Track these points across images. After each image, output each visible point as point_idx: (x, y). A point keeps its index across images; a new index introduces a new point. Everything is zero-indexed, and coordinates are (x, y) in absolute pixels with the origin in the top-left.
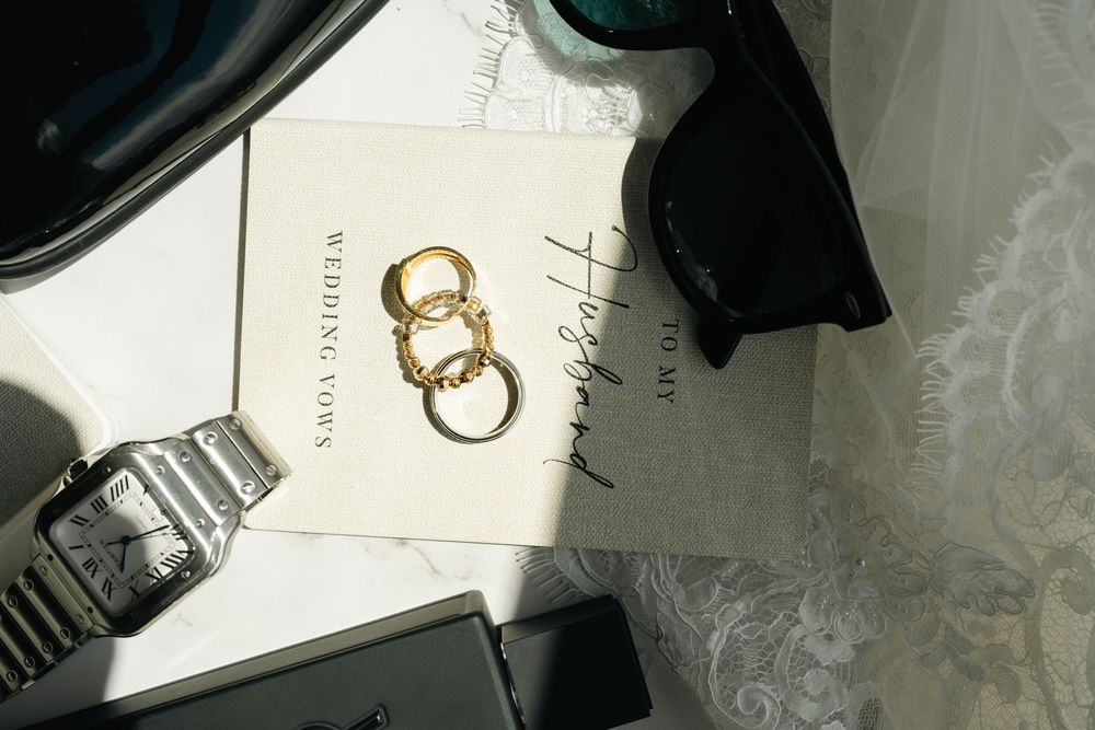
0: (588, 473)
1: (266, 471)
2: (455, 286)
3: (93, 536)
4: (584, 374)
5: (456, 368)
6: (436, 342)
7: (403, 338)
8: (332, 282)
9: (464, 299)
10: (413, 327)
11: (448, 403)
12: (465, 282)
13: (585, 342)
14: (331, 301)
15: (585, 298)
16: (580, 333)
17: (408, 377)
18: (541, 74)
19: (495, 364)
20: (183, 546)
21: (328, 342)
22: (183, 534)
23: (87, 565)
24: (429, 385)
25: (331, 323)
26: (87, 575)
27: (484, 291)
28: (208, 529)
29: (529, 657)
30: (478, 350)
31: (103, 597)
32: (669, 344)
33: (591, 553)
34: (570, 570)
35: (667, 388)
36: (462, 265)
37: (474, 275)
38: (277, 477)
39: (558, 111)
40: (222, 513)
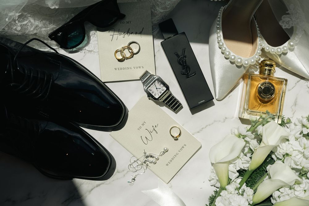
0: (142, 31)
1: (147, 73)
2: (120, 52)
3: (157, 93)
4: (129, 34)
5: (130, 51)
6: (127, 54)
7: (127, 58)
8: (121, 69)
9: (121, 51)
10: (126, 57)
11: (135, 51)
12: (119, 51)
13: (125, 34)
14: (124, 69)
15: (119, 35)
16: (123, 35)
17: (132, 57)
18: (90, 45)
19: (129, 46)
20: (156, 81)
21: (129, 68)
22: (155, 81)
23: (160, 93)
24: (133, 54)
25: (127, 68)
26: (162, 93)
27: (120, 48)
28: (154, 78)
29: (166, 36)
30: (127, 48)
31: (164, 91)
32: (123, 23)
33: (153, 30)
34: (156, 32)
35: (129, 22)
36: (117, 52)
37: (117, 50)
38: (147, 71)
39: (95, 42)
40: (152, 77)
